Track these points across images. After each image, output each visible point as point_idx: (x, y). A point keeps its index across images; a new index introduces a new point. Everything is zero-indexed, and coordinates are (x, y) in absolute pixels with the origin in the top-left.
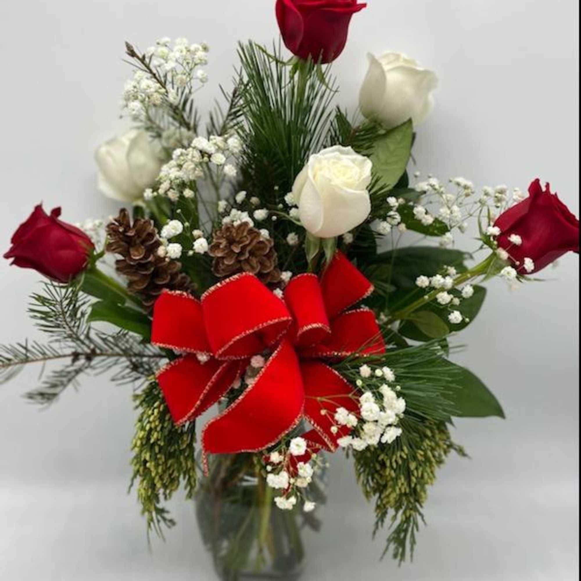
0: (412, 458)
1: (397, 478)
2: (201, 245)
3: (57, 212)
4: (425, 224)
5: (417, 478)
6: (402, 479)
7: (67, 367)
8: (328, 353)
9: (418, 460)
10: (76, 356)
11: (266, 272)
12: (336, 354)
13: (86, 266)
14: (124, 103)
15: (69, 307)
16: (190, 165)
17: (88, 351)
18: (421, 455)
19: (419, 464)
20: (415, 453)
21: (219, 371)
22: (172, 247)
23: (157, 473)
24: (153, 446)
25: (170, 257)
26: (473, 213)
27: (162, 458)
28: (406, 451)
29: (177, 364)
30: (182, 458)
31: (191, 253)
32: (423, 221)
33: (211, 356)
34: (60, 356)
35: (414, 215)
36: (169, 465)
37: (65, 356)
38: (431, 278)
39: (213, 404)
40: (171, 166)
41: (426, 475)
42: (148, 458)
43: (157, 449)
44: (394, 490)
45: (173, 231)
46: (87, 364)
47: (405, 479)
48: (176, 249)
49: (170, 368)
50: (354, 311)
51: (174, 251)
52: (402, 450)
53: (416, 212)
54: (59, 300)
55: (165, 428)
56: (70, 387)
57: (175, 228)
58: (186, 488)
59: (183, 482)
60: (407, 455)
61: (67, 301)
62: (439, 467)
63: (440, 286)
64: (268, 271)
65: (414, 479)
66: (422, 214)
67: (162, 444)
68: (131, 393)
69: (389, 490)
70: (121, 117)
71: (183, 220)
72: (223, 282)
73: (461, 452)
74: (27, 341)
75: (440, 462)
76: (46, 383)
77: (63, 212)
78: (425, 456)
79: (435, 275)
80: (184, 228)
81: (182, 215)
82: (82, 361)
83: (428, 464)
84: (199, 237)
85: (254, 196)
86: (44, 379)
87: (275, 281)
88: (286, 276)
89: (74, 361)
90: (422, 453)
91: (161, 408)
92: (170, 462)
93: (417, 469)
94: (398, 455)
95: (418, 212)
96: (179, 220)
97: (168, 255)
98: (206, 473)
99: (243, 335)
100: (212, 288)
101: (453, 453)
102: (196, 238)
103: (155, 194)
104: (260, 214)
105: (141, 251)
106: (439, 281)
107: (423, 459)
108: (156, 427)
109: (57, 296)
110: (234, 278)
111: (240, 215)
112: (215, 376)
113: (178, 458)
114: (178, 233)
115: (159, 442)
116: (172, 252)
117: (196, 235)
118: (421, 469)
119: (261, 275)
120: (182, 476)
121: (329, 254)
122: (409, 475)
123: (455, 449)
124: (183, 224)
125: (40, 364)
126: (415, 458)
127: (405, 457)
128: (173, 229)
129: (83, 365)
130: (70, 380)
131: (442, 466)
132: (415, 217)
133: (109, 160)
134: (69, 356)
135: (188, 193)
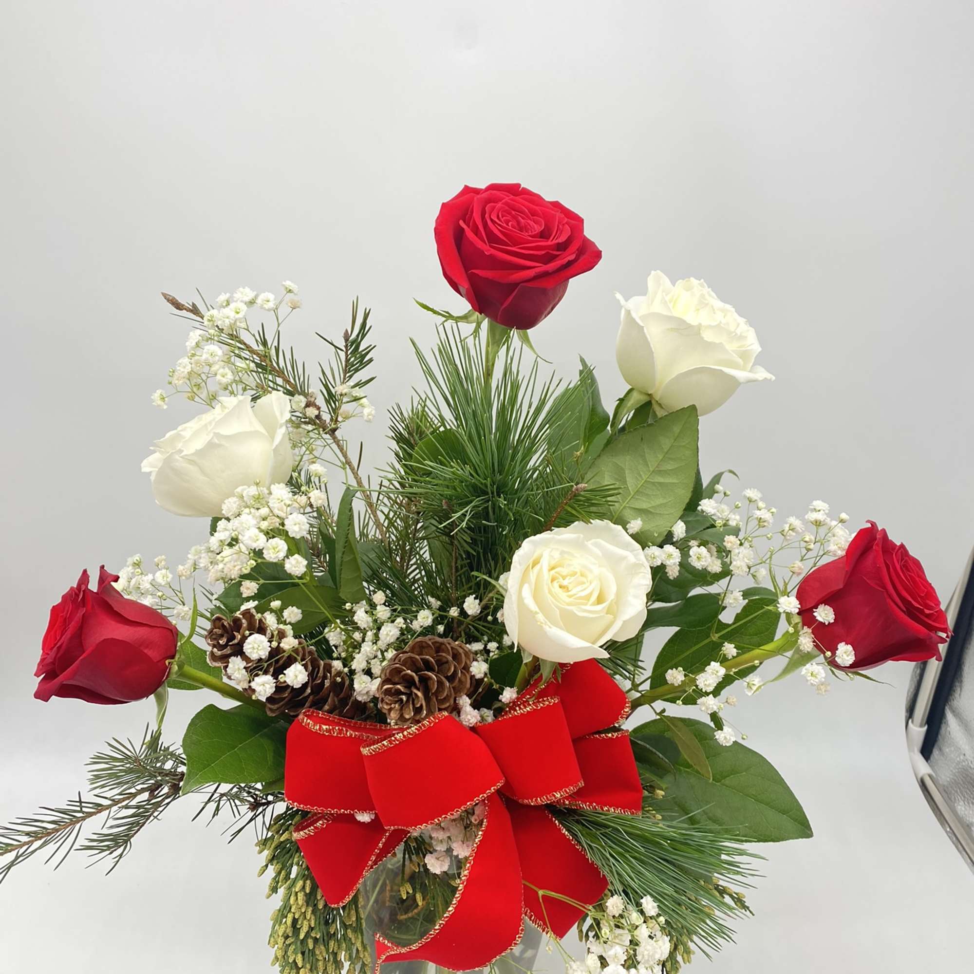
24: (303, 941)
33: (377, 816)
112: (383, 841)
115: (313, 934)
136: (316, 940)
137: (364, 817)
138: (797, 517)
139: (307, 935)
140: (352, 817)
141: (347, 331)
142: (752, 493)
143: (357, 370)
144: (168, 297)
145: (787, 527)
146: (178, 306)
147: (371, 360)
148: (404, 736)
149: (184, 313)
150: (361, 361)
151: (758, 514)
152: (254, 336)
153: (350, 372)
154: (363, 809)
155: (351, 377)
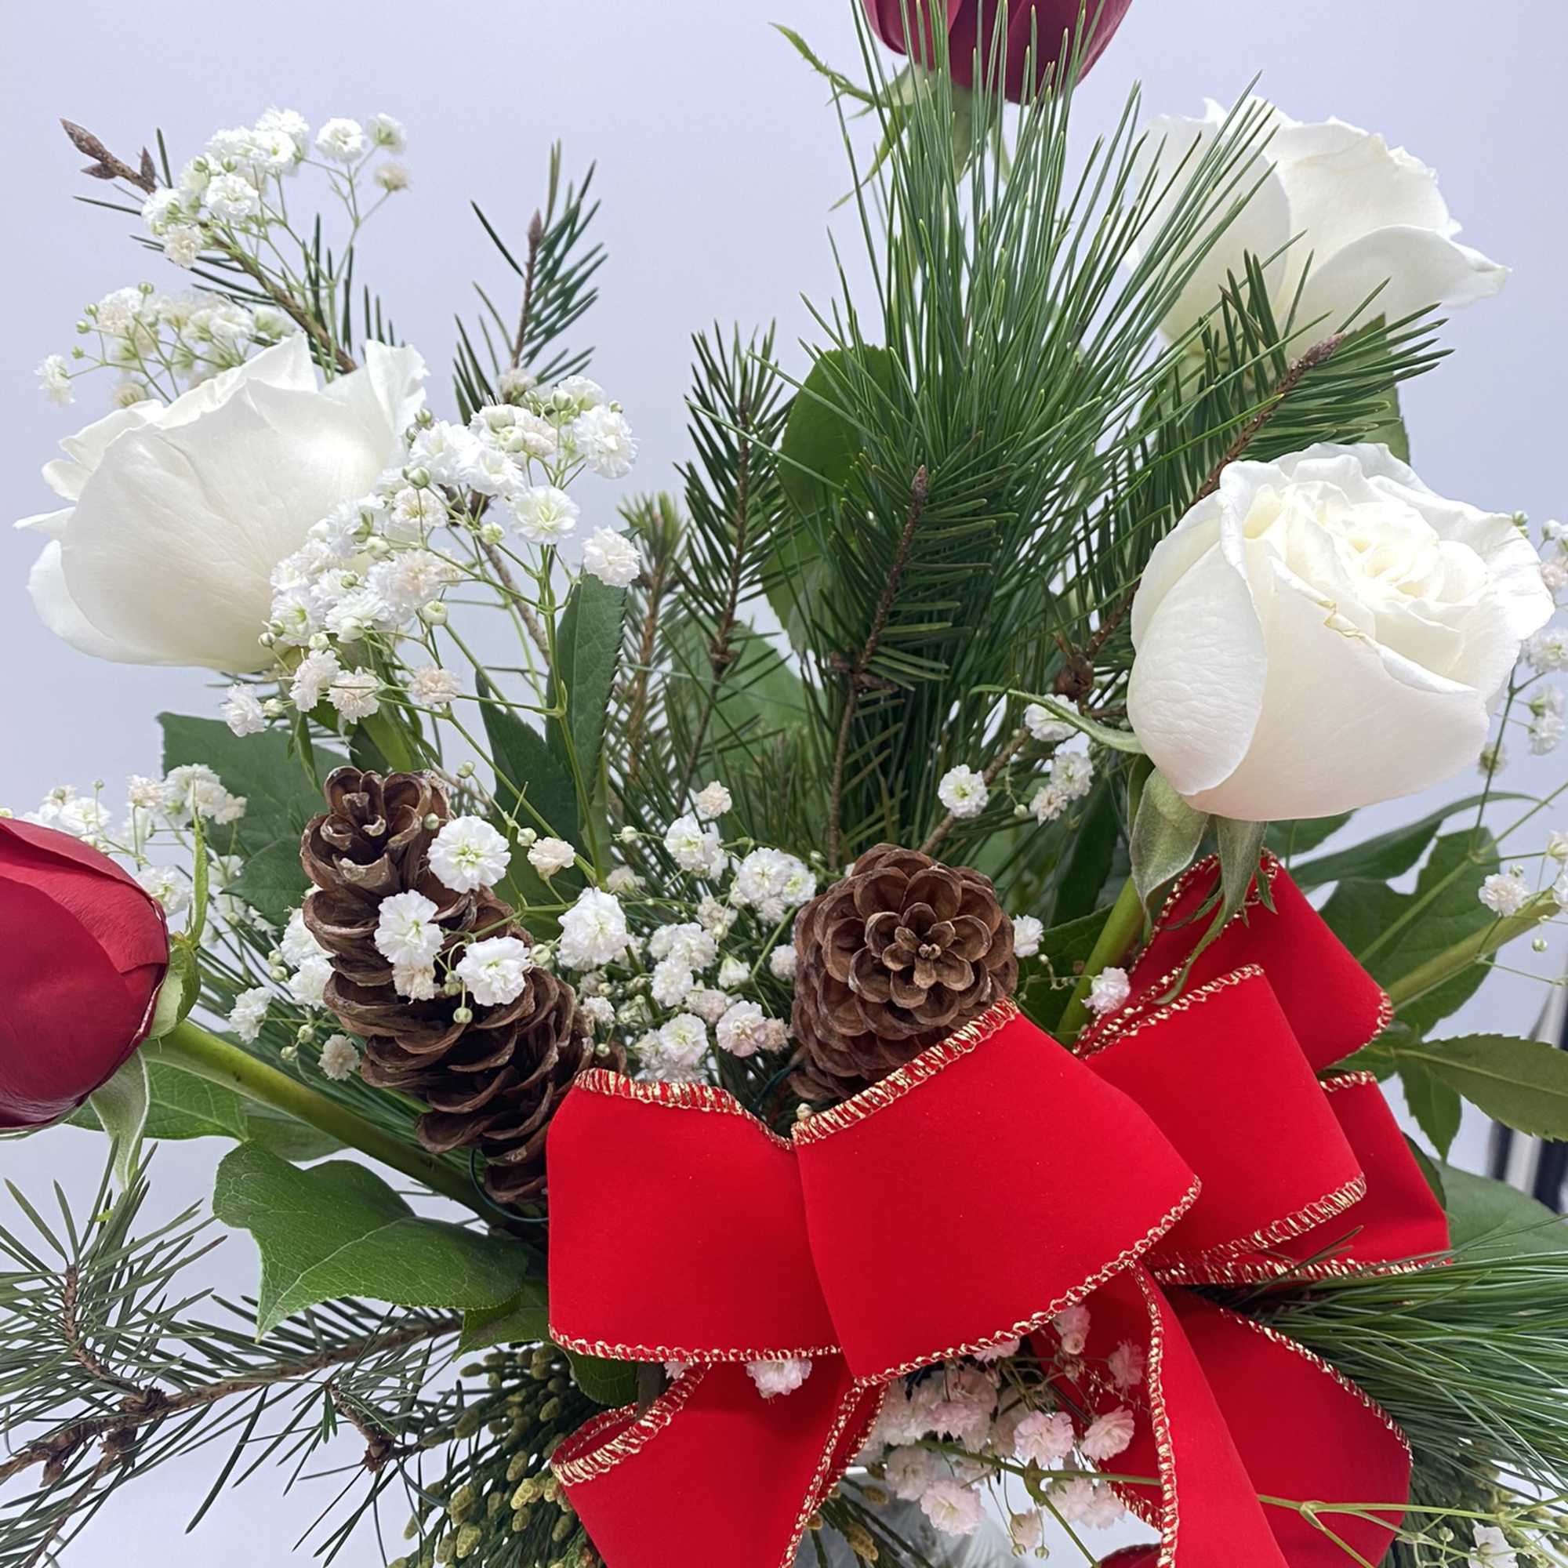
141: (538, 218)
143: (551, 333)
144: (77, 132)
147: (590, 299)
150: (564, 309)
152: (304, 245)
153: (531, 338)
155: (532, 355)
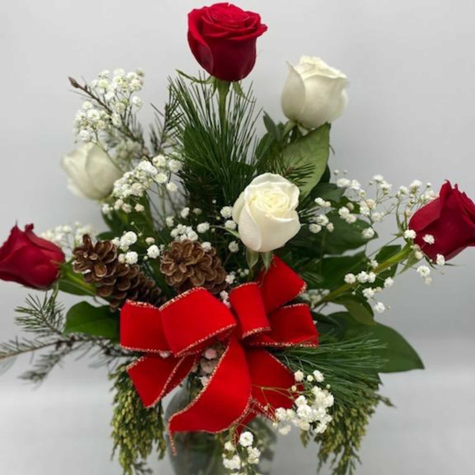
0: (347, 415)
1: (336, 433)
2: (154, 251)
3: (30, 227)
4: (350, 222)
5: (352, 432)
6: (340, 434)
7: (53, 352)
8: (270, 343)
9: (352, 416)
10: (59, 343)
11: (210, 280)
12: (276, 344)
13: (59, 276)
14: (77, 130)
15: (48, 314)
16: (139, 185)
17: (69, 339)
18: (354, 412)
19: (353, 419)
20: (350, 411)
21: (178, 365)
22: (129, 255)
23: (133, 446)
24: (127, 425)
25: (129, 264)
26: (391, 211)
27: (136, 433)
28: (342, 410)
29: (143, 360)
30: (153, 429)
31: (146, 258)
32: (348, 220)
33: (171, 354)
34: (45, 346)
35: (340, 215)
36: (142, 436)
37: (49, 345)
38: (357, 276)
39: (175, 387)
40: (122, 182)
41: (359, 428)
42: (124, 435)
43: (131, 427)
44: (333, 443)
45: (129, 241)
46: (68, 348)
47: (342, 433)
48: (132, 256)
49: (138, 364)
50: (290, 306)
51: (132, 258)
52: (339, 410)
53: (341, 212)
54: (39, 309)
55: (137, 409)
56: (57, 366)
57: (130, 239)
58: (158, 450)
59: (155, 445)
60: (343, 414)
61: (45, 311)
62: (371, 416)
63: (365, 281)
64: (213, 279)
65: (349, 433)
66: (346, 214)
67: (135, 422)
68: (107, 373)
69: (330, 443)
70: (76, 142)
71: (137, 231)
72: (176, 297)
73: (388, 403)
74: (17, 338)
75: (371, 412)
76: (36, 366)
77: (35, 226)
78: (358, 412)
79: (360, 272)
80: (138, 238)
81: (135, 226)
82: (64, 346)
83: (361, 419)
84: (152, 244)
85: (197, 207)
86: (34, 363)
87: (220, 283)
88: (230, 279)
89: (57, 348)
90: (355, 410)
91: (134, 395)
92: (143, 433)
93: (351, 424)
94: (336, 414)
95: (343, 213)
96: (134, 231)
97: (127, 262)
98: (174, 453)
99: (196, 343)
100: (168, 303)
101: (381, 404)
102: (149, 244)
103: (112, 209)
104: (203, 227)
105: (104, 270)
106: (364, 277)
107: (356, 415)
108: (130, 411)
109: (37, 307)
110: (185, 295)
111: (186, 229)
112: (175, 369)
113: (150, 429)
114: (133, 242)
115: (133, 421)
116: (130, 259)
117: (149, 242)
118: (355, 423)
119: (207, 283)
120: (154, 441)
121: (267, 264)
122: (345, 429)
123: (383, 401)
124: (137, 235)
125: (29, 354)
126: (349, 415)
127: (341, 415)
128: (129, 240)
129: (66, 349)
130: (57, 361)
131: (373, 415)
132: (341, 217)
133: (72, 169)
134: (53, 344)
135: (139, 208)
136: (134, 425)
137: (164, 355)
138: (405, 186)
139: (130, 421)
140: (158, 355)
142: (379, 177)
145: (399, 193)
146: (76, 85)
148: (182, 296)
149: (79, 90)
151: (382, 186)
154: (164, 349)
